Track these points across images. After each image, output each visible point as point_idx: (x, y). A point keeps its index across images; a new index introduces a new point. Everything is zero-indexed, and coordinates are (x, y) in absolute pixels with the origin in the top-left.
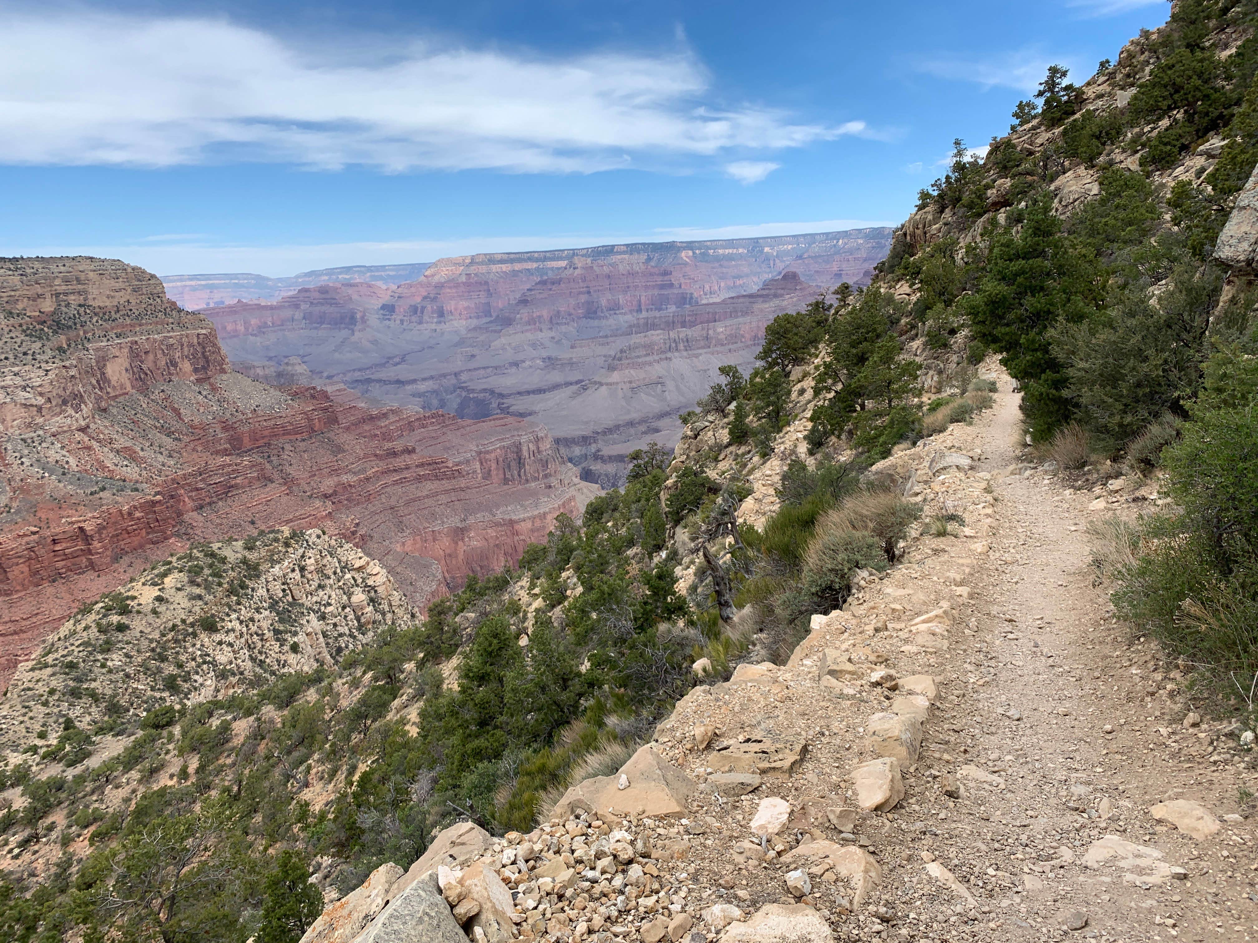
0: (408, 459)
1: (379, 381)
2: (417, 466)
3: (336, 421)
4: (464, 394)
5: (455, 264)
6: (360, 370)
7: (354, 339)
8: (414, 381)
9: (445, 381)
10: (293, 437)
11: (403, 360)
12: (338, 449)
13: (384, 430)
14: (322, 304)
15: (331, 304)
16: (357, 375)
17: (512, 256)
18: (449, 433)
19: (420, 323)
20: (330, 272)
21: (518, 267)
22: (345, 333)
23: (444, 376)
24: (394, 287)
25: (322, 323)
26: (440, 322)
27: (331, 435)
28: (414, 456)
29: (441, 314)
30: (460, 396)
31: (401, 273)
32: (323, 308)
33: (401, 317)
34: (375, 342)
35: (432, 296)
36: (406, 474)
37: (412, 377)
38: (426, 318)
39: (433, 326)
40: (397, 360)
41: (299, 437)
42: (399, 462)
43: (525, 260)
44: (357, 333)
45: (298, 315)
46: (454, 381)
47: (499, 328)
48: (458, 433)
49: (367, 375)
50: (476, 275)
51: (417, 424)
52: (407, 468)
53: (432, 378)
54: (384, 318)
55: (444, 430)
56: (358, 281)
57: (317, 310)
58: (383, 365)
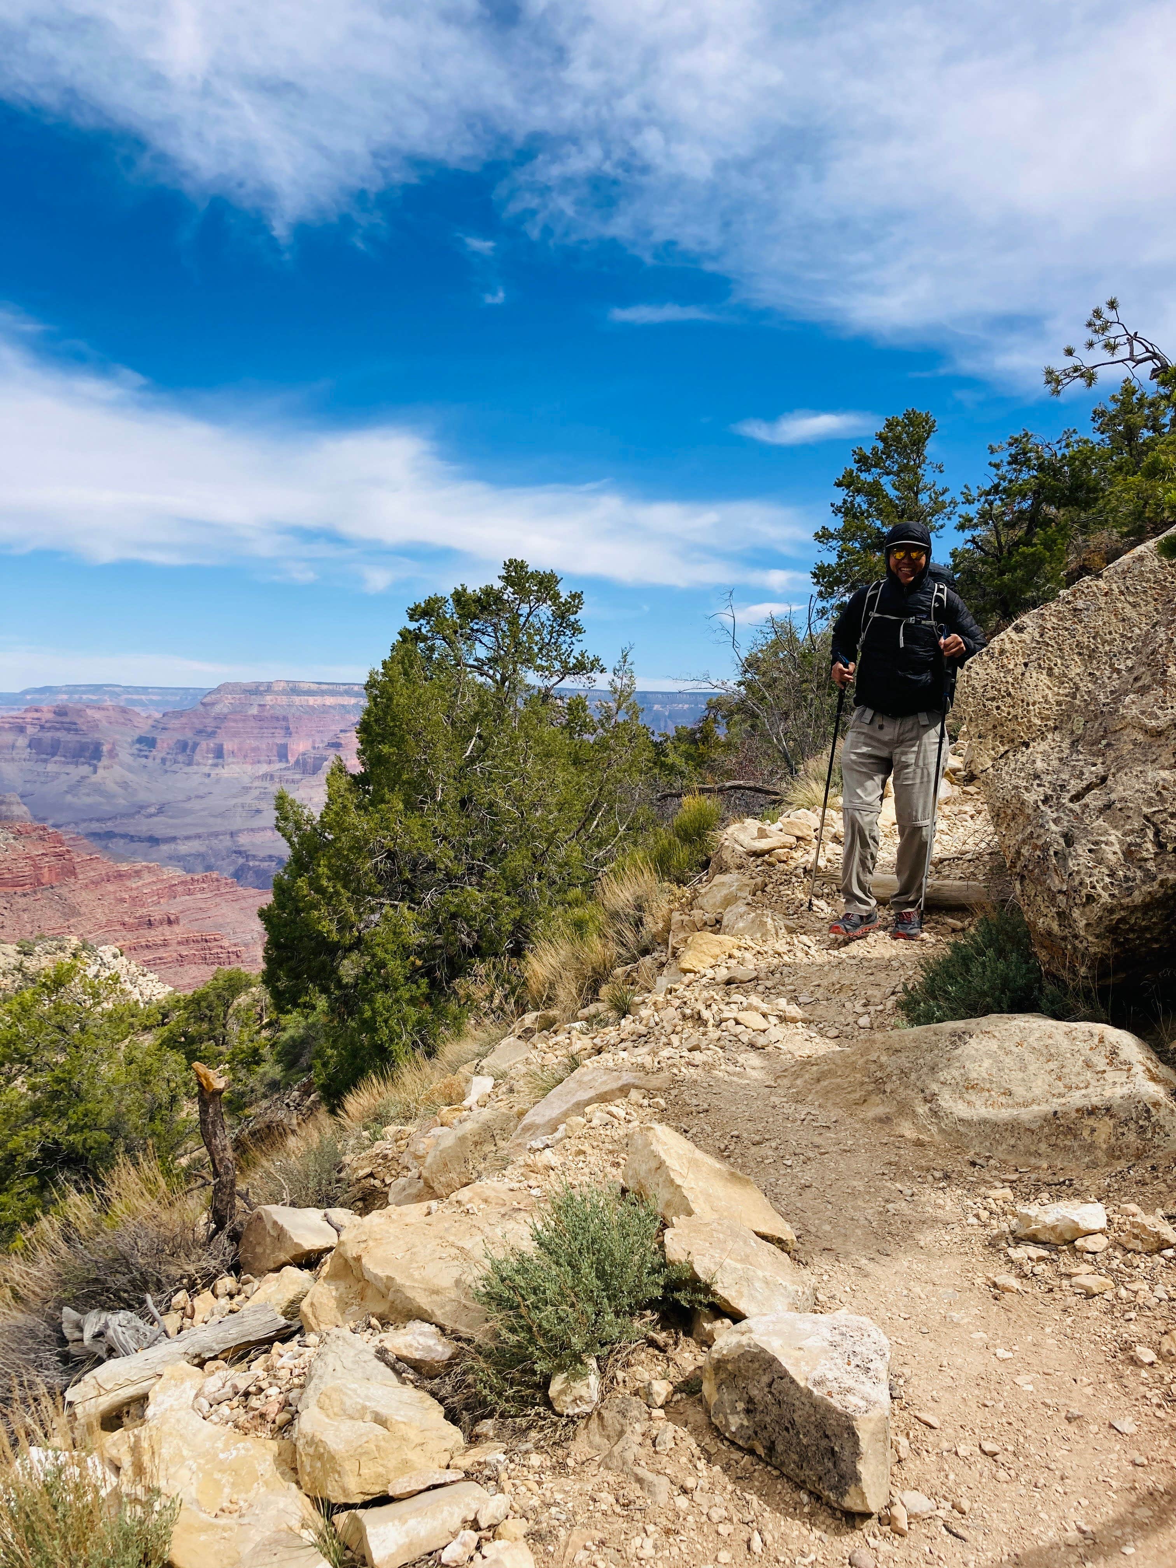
0: (167, 932)
1: (124, 836)
2: (179, 943)
3: (73, 873)
4: (241, 861)
5: (245, 691)
6: (98, 820)
7: (94, 778)
8: (173, 839)
9: (214, 842)
10: (11, 890)
11: (161, 811)
12: (72, 911)
13: (134, 893)
14: (58, 729)
15: (69, 730)
16: (95, 827)
17: (324, 687)
18: (223, 904)
19: (190, 764)
20: (73, 689)
21: (329, 701)
22: (85, 770)
23: (216, 835)
24: (158, 715)
25: (53, 755)
26: (216, 765)
27: (64, 891)
28: (176, 928)
29: (219, 753)
30: (234, 862)
31: (169, 698)
32: (59, 735)
33: (163, 755)
34: (125, 785)
35: (209, 730)
36: (161, 953)
37: (171, 833)
38: (197, 757)
39: (206, 770)
40: (152, 810)
41: (19, 890)
42: (154, 935)
43: (340, 694)
44: (100, 771)
45: (22, 741)
46: (227, 842)
47: (298, 777)
48: (237, 906)
49: (109, 826)
50: (272, 707)
51: (180, 889)
52: (165, 944)
53: (198, 836)
54: (140, 755)
55: (218, 900)
56: (109, 703)
57: (48, 735)
58: (131, 815)
